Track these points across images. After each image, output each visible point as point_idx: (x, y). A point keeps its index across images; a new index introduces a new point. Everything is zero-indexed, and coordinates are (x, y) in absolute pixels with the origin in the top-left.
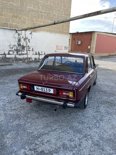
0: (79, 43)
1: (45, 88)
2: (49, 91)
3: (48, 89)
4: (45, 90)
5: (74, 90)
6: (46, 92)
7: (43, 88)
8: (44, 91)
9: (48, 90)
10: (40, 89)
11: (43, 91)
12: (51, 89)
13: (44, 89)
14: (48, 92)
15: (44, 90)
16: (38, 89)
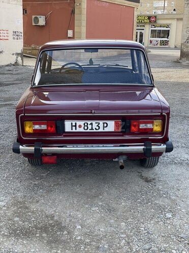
0: (42, 21)
1: (94, 122)
2: (104, 127)
3: (101, 122)
4: (95, 126)
5: (164, 115)
6: (95, 131)
7: (89, 122)
8: (92, 129)
9: (101, 125)
10: (80, 126)
11: (88, 130)
12: (108, 122)
13: (92, 124)
14: (101, 130)
15: (90, 127)
16: (75, 126)
